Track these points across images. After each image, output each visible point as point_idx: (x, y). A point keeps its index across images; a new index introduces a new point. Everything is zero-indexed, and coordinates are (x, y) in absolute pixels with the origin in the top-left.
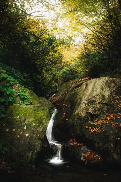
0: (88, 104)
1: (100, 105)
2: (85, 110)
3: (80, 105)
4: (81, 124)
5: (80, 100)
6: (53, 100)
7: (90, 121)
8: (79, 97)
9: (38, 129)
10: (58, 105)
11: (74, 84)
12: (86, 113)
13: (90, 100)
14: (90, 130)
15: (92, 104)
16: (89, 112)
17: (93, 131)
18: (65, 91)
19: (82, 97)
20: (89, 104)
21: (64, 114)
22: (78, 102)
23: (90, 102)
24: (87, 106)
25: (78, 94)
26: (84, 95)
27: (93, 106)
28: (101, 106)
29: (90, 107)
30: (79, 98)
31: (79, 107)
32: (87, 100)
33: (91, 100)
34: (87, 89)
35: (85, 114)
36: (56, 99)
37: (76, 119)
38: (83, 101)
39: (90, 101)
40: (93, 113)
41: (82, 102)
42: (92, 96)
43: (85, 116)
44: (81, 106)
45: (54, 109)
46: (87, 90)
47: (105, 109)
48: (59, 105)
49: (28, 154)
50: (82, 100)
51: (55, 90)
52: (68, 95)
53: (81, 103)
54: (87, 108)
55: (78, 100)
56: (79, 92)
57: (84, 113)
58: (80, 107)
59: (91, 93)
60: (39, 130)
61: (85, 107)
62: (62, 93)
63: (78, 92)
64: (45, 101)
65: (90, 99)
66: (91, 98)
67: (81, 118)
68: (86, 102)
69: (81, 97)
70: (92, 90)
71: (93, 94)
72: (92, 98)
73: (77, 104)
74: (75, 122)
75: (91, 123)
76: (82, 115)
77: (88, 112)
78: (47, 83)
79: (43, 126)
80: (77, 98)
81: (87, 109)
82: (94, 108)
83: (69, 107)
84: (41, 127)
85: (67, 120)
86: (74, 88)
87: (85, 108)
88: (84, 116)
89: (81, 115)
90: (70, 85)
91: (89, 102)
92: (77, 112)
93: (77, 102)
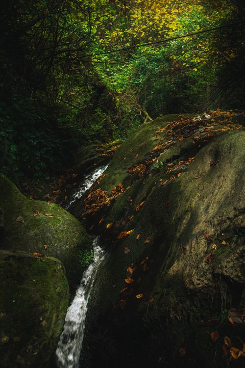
0: (218, 239)
2: (207, 262)
3: (188, 242)
4: (191, 320)
5: (188, 217)
6: (92, 202)
7: (228, 309)
8: (188, 205)
9: (19, 357)
10: (108, 225)
11: (173, 136)
12: (209, 276)
13: (228, 222)
14: (229, 349)
15: (234, 239)
16: (222, 275)
17: (237, 354)
18: (139, 163)
19: (197, 208)
20: (224, 243)
21: (131, 270)
22: (182, 228)
23: (225, 231)
24: (214, 246)
25: (181, 193)
26: (206, 200)
27: (238, 251)
29: (228, 256)
30: (187, 211)
31: (185, 249)
32: (216, 221)
33: (229, 226)
34: (218, 174)
35: (208, 280)
36: (101, 197)
37: (171, 299)
38: (200, 225)
39: (225, 226)
41: (197, 230)
42: (235, 209)
43: (207, 287)
44: (191, 248)
45: (91, 248)
46: (219, 177)
48: (111, 227)
50: (198, 223)
51: (102, 152)
52: (146, 187)
53: (194, 232)
54: (213, 257)
55: (180, 219)
56: (187, 182)
57: (202, 276)
58: (188, 248)
59: (233, 196)
60: (23, 362)
61: (206, 253)
62: (127, 175)
63: (183, 184)
64: (54, 219)
65: (228, 218)
66: (231, 216)
67: (191, 294)
68: (211, 231)
69: (193, 205)
70: (236, 180)
71: (240, 199)
72: (236, 216)
73: (178, 235)
74: (169, 312)
75: (230, 319)
76: (196, 282)
77: (218, 274)
78: (71, 118)
79: (40, 344)
80: (179, 211)
81: (213, 259)
83: (147, 241)
84: (30, 347)
85: (139, 296)
86: (168, 161)
87: (208, 256)
88: (203, 287)
89: (193, 283)
90: (159, 137)
91: (223, 232)
92: (176, 267)
93: (176, 224)
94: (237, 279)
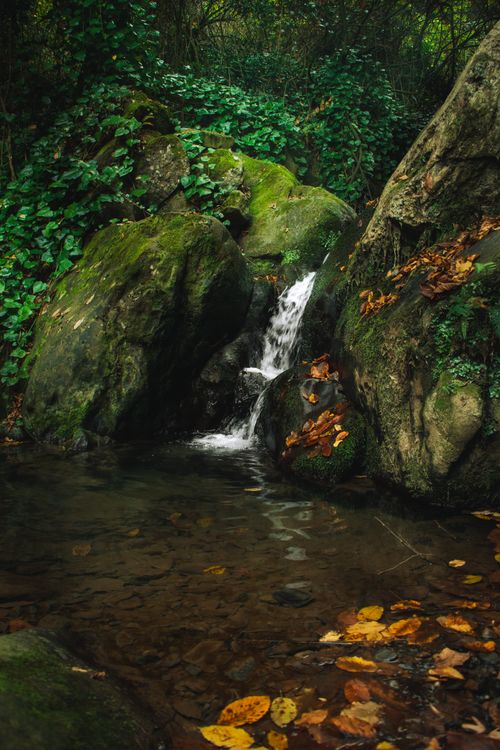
1: (445, 169)
9: (121, 301)
12: (382, 223)
16: (390, 217)
23: (414, 164)
27: (410, 183)
28: (456, 174)
35: (382, 228)
40: (410, 218)
43: (381, 238)
47: (488, 191)
49: (74, 391)
57: (376, 225)
60: (123, 305)
64: (306, 200)
65: (418, 146)
67: (365, 252)
76: (370, 234)
77: (387, 219)
79: (143, 291)
82: (415, 190)
84: (132, 292)
88: (377, 240)
89: (367, 237)
94: (410, 222)
